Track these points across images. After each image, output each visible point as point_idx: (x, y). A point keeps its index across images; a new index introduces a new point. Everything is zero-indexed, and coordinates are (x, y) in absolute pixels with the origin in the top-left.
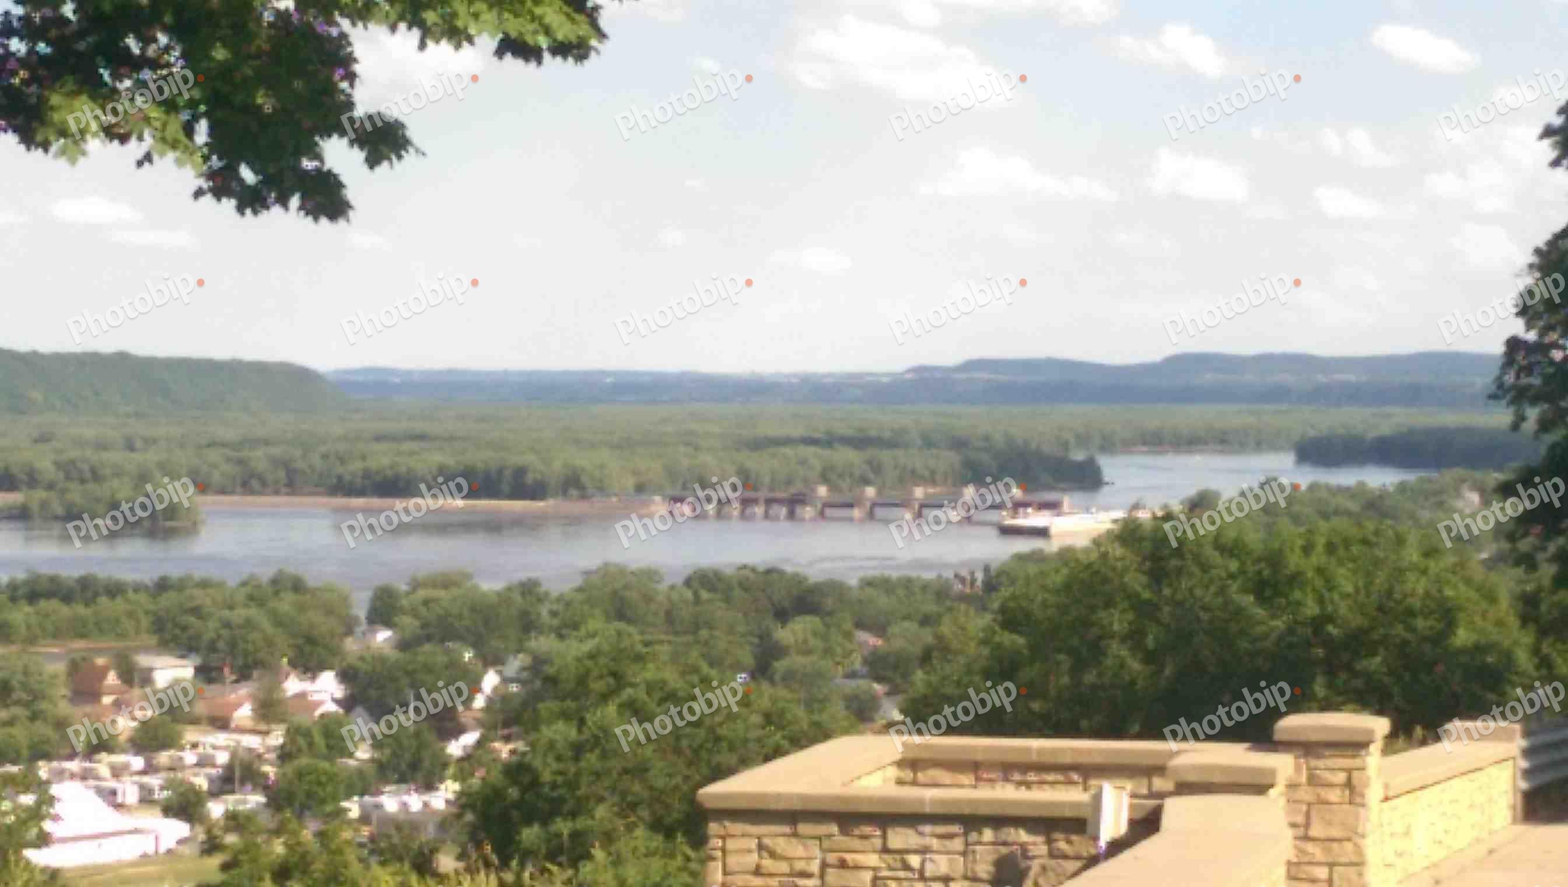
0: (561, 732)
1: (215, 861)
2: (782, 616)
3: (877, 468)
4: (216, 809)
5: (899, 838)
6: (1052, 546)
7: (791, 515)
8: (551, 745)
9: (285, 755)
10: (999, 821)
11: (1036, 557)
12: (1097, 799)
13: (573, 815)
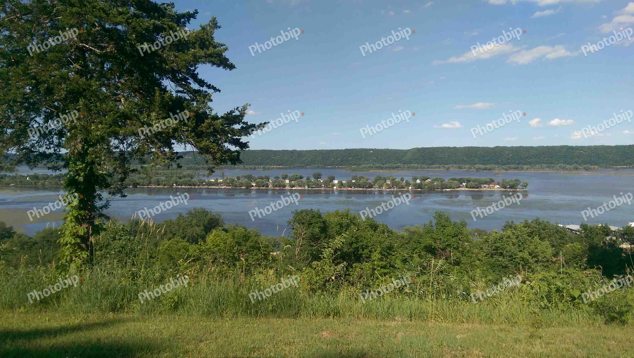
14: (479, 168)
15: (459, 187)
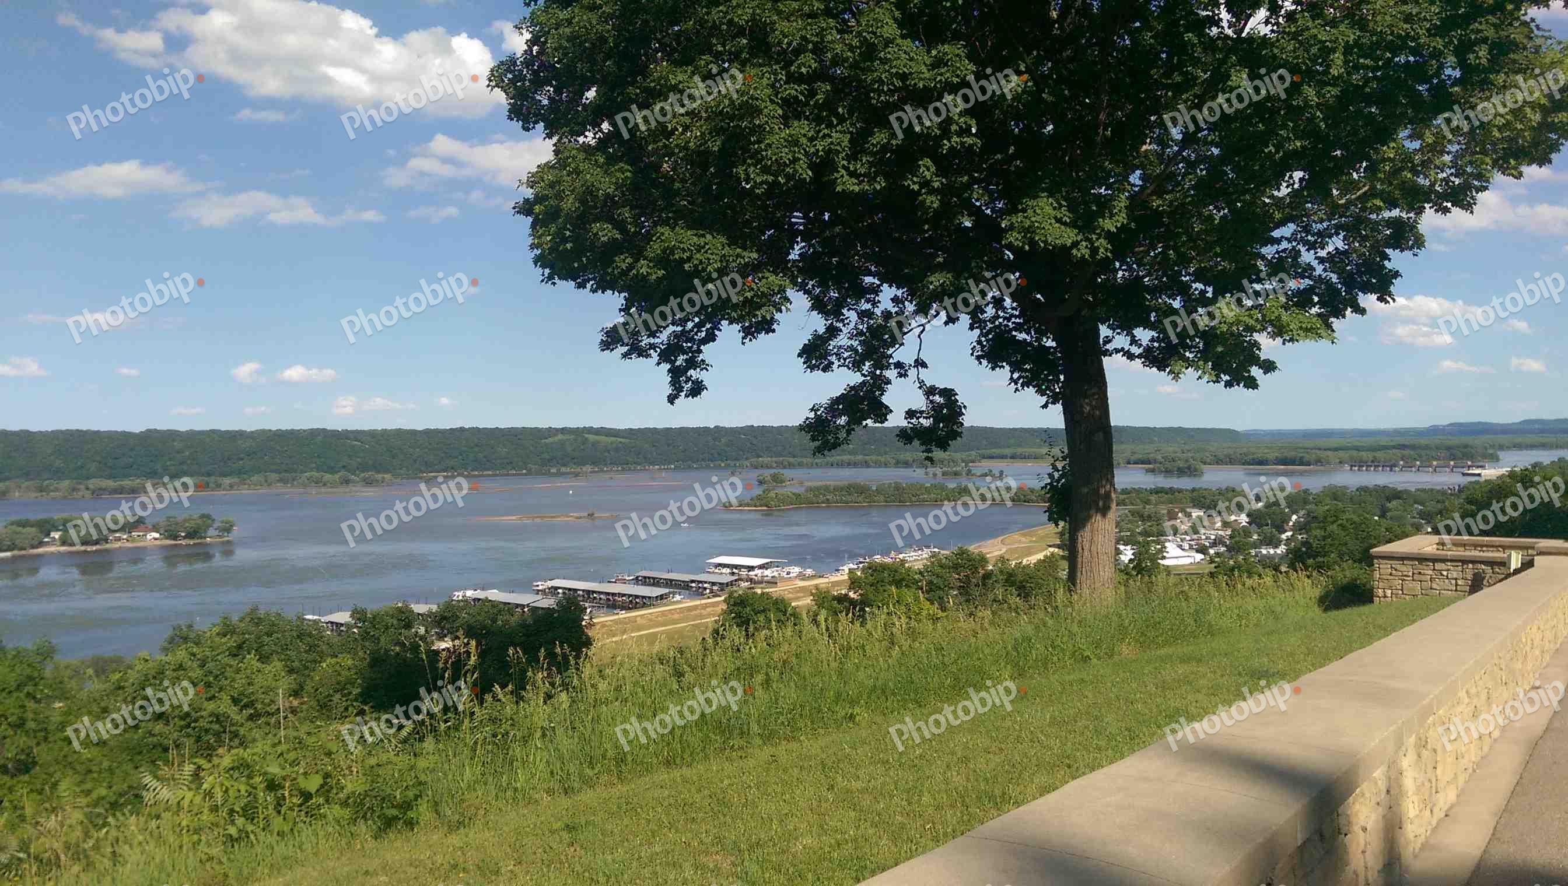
0: (1318, 533)
1: (1213, 565)
2: (1389, 500)
3: (1420, 456)
4: (1212, 551)
5: (1438, 566)
6: (1482, 479)
7: (1391, 470)
8: (1316, 536)
9: (1231, 537)
10: (1473, 562)
11: (1477, 482)
12: (1510, 556)
13: (1324, 556)
14: (100, 489)
15: (41, 544)
